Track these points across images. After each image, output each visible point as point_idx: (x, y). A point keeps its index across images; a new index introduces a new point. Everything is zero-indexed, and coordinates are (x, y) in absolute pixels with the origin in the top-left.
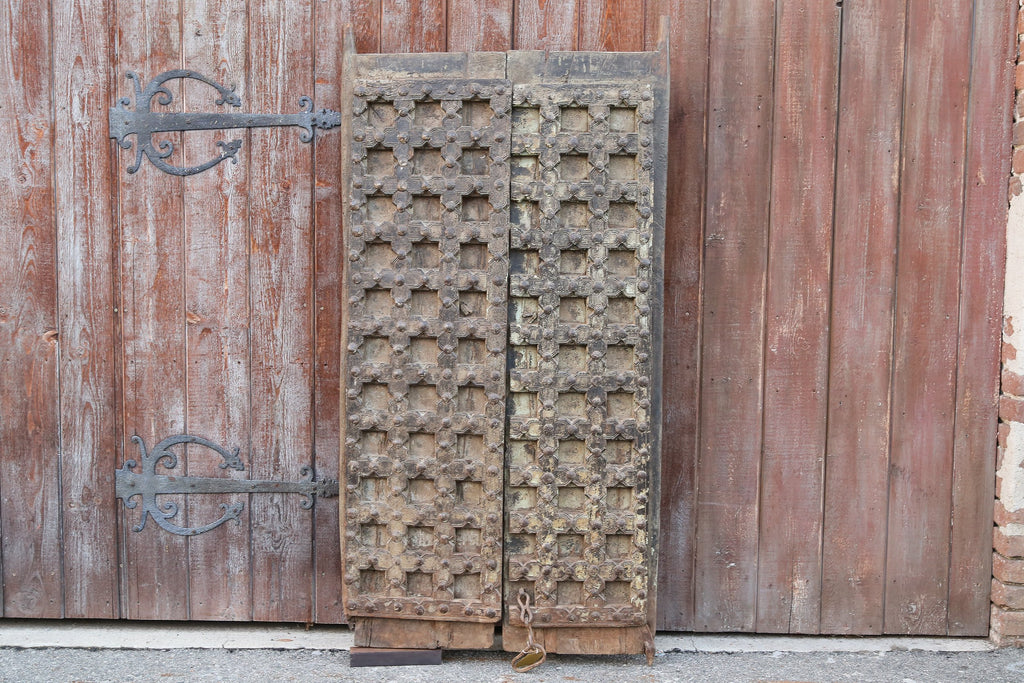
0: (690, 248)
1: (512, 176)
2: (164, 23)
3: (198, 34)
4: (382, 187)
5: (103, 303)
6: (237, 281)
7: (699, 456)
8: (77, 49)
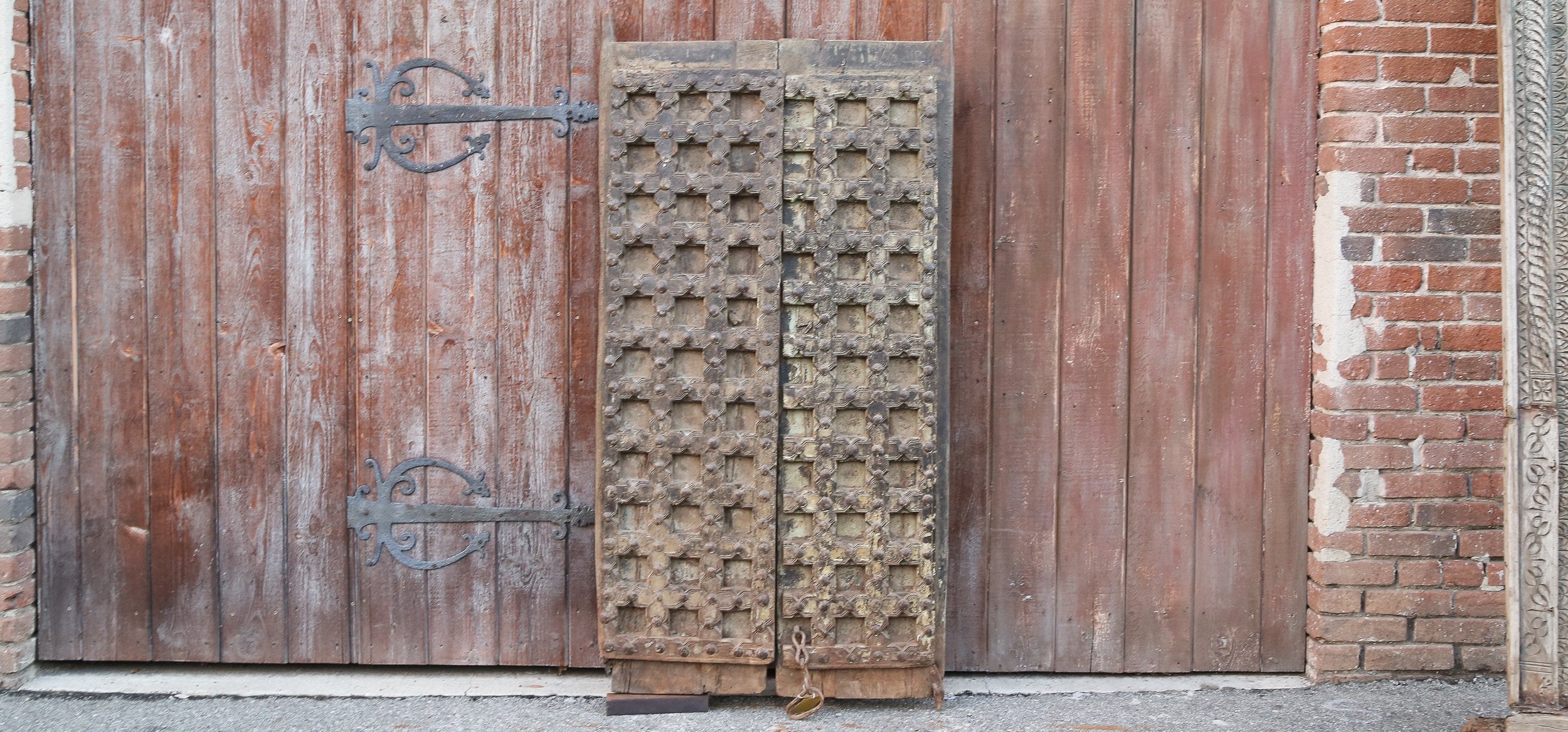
0: (978, 252)
1: (785, 174)
2: (407, 9)
3: (443, 20)
4: (643, 185)
5: (336, 312)
6: (484, 288)
7: (991, 478)
8: (311, 36)
